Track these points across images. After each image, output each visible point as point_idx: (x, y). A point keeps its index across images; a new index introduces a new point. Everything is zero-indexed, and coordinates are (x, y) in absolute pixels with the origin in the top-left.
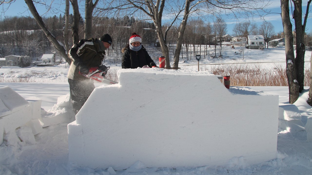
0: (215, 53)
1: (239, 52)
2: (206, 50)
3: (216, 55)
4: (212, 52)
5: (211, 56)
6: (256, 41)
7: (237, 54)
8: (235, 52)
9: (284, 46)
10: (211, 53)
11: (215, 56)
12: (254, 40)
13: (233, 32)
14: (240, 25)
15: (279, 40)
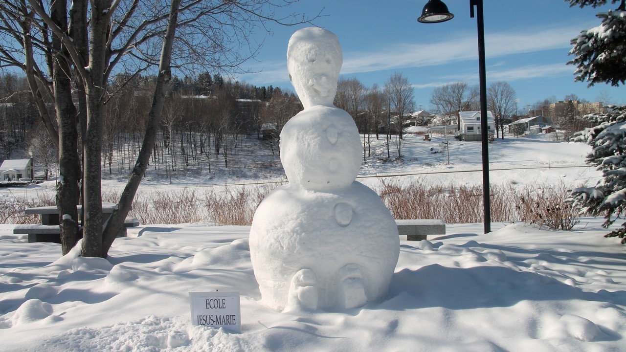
0: (387, 151)
1: (440, 149)
2: (368, 145)
3: (389, 155)
4: (381, 149)
5: (378, 158)
6: (477, 124)
7: (435, 153)
8: (432, 149)
9: (541, 133)
10: (378, 151)
11: (387, 159)
12: (472, 121)
13: (432, 104)
14: (445, 89)
15: (530, 121)
